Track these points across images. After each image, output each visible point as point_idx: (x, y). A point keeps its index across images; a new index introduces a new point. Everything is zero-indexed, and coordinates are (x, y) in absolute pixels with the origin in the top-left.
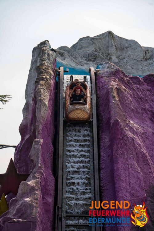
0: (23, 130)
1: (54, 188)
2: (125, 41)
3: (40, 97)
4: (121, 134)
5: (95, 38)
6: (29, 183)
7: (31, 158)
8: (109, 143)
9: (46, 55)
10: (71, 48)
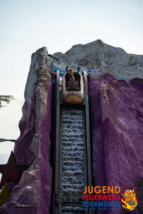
0: (22, 125)
1: (51, 178)
2: (113, 49)
3: (40, 97)
4: (112, 130)
5: (86, 45)
6: (30, 173)
7: (32, 151)
8: (100, 138)
9: (44, 60)
10: (65, 54)
